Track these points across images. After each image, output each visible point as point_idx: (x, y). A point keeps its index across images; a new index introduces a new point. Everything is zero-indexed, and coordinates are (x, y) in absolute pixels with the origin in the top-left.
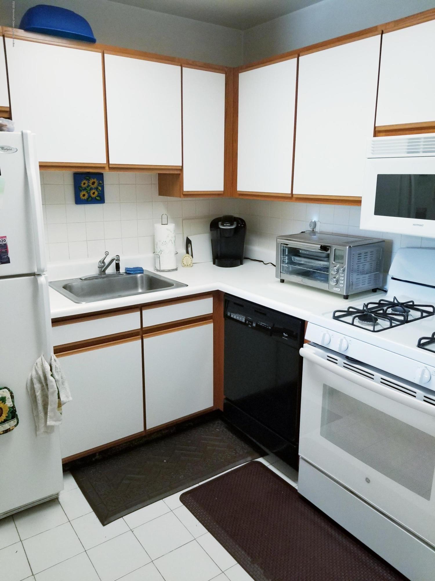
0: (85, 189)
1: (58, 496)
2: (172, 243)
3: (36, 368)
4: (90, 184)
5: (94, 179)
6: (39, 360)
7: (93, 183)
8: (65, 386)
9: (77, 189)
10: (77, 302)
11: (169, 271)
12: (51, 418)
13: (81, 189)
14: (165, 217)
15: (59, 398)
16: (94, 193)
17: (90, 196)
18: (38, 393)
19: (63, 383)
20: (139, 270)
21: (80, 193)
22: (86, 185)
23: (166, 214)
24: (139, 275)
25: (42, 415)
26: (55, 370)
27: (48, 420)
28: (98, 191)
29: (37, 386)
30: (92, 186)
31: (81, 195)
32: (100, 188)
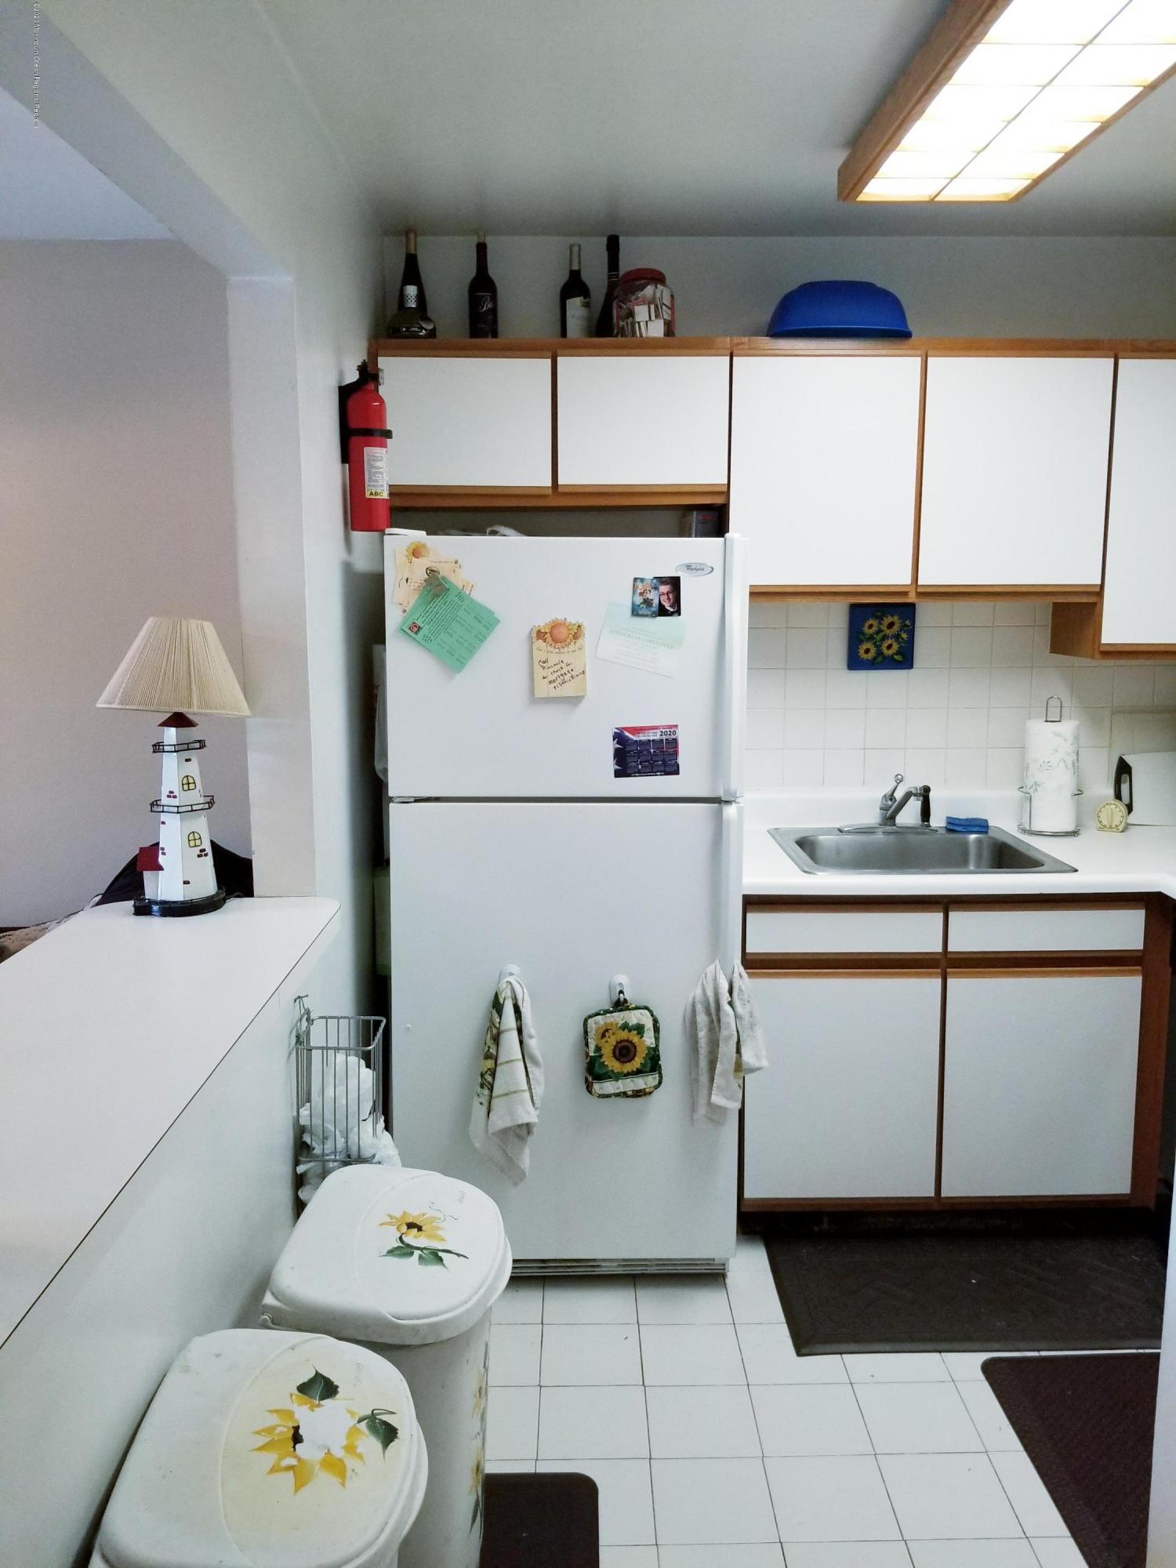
0: (871, 638)
1: (724, 1269)
2: (1067, 768)
3: (704, 983)
4: (884, 628)
5: (892, 616)
6: (711, 968)
7: (891, 625)
8: (755, 1034)
9: (855, 637)
10: (807, 870)
11: (1055, 835)
12: (720, 1090)
13: (862, 637)
14: (1055, 703)
15: (738, 1051)
16: (889, 647)
17: (880, 653)
18: (702, 1034)
19: (752, 1026)
20: (976, 826)
21: (860, 647)
22: (874, 629)
23: (1059, 698)
24: (973, 837)
25: (704, 1078)
26: (739, 994)
27: (713, 1092)
28: (899, 643)
29: (702, 1019)
30: (888, 632)
31: (862, 651)
32: (904, 636)
